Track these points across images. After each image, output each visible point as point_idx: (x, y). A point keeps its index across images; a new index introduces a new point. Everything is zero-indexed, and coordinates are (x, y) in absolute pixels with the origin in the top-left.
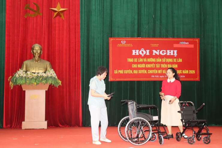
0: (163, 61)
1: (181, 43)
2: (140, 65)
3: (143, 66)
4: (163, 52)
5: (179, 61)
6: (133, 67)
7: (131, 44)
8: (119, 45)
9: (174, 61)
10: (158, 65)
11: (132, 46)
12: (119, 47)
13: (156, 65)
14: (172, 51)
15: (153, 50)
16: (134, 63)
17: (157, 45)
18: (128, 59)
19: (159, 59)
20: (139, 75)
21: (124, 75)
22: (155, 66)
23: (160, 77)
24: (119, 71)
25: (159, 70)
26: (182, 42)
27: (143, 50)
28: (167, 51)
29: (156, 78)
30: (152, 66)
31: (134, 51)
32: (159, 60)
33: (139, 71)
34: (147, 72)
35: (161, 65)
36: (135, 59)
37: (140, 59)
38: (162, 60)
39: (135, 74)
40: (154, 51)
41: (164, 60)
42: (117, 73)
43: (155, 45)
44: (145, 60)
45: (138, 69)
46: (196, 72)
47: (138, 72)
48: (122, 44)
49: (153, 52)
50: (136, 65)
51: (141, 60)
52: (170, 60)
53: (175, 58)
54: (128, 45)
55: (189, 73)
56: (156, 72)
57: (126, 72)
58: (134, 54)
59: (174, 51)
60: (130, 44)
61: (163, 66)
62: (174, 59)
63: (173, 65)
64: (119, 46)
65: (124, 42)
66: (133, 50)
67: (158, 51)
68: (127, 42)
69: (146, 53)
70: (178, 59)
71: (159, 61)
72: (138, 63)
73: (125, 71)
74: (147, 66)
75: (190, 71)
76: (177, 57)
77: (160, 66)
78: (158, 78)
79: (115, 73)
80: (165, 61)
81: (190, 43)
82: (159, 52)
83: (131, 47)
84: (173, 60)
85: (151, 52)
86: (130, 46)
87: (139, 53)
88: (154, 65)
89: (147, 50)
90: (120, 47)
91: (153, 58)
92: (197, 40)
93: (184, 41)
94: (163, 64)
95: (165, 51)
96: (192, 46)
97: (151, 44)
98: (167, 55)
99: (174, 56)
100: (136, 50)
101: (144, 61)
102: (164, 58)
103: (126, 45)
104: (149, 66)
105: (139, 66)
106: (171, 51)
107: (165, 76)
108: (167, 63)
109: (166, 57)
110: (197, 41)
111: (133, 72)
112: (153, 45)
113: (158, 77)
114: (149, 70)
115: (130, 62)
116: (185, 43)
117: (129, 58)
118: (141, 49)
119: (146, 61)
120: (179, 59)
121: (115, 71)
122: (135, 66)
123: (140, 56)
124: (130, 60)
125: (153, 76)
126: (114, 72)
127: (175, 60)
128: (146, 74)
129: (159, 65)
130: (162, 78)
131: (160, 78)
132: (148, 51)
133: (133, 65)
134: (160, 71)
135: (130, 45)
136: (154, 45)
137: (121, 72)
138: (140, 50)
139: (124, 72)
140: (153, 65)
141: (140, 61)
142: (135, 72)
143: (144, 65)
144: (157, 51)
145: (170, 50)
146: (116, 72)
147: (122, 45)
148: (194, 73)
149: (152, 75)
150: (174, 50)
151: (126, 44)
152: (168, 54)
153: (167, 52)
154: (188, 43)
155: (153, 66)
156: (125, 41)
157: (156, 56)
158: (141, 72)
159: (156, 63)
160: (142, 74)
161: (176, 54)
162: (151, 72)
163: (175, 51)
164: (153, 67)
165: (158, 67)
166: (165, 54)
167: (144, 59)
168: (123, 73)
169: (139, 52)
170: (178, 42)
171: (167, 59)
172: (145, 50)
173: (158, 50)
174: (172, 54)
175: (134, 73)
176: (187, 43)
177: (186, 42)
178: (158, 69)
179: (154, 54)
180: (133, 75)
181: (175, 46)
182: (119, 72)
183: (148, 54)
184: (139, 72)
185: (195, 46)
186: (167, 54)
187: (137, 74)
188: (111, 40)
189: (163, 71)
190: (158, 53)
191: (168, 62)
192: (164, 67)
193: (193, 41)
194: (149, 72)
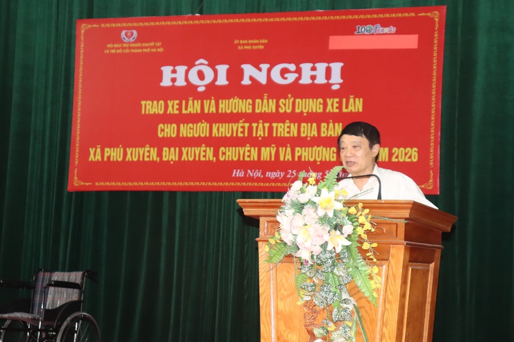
0: (281, 111)
1: (362, 29)
2: (190, 125)
3: (201, 129)
4: (284, 72)
5: (351, 108)
6: (160, 135)
7: (159, 44)
8: (113, 49)
9: (329, 108)
10: (261, 125)
11: (161, 50)
12: (110, 54)
13: (254, 125)
14: (321, 67)
15: (244, 66)
16: (167, 118)
17: (259, 44)
18: (143, 103)
19: (265, 101)
20: (182, 168)
21: (125, 168)
22: (250, 128)
23: (268, 174)
24: (106, 149)
25: (263, 149)
26: (368, 27)
27: (202, 65)
28: (302, 65)
29: (251, 179)
30: (238, 129)
31: (167, 70)
32: (267, 106)
33: (184, 150)
34: (216, 154)
35: (274, 125)
36: (170, 103)
37: (190, 102)
38: (278, 106)
39: (168, 162)
40: (248, 70)
41: (286, 106)
42: (99, 157)
43: (252, 44)
44: (210, 106)
45: (180, 142)
46: (423, 154)
47: (181, 154)
48: (122, 42)
49: (242, 71)
50: (174, 125)
51: (194, 107)
52: (314, 105)
53: (334, 94)
54: (146, 48)
55: (394, 160)
56: (250, 153)
57: (134, 154)
58: (166, 82)
59: (331, 65)
60: (152, 44)
61: (279, 130)
62: (329, 102)
63: (324, 125)
64: (113, 51)
65: (132, 34)
66: (163, 68)
67: (265, 67)
68: (144, 36)
69: (215, 79)
70: (344, 100)
71: (265, 109)
72: (180, 119)
73: (129, 151)
74: (215, 130)
75: (395, 149)
76: (345, 92)
77: (271, 129)
78: (258, 180)
79: (92, 157)
80: (289, 111)
81: (403, 28)
82: (269, 71)
83: (157, 53)
84: (325, 105)
85: (235, 75)
86: (154, 50)
87: (187, 79)
88: (247, 125)
89: (217, 67)
90: (116, 54)
91: (242, 97)
92: (436, 15)
93: (373, 22)
94: (284, 123)
95: (292, 67)
96: (410, 42)
97: (236, 42)
98: (301, 82)
99: (329, 85)
100: (177, 68)
101: (206, 111)
102: (285, 98)
103: (138, 48)
104: (223, 130)
105: (187, 131)
106: (317, 65)
107: (287, 173)
108: (297, 118)
109: (298, 90)
110: (432, 20)
111: (160, 154)
112: (244, 44)
113: (258, 174)
114: (222, 149)
115: (149, 115)
116: (380, 29)
117: (146, 100)
118: (197, 63)
119: (213, 109)
120: (351, 100)
121: (92, 151)
122: (168, 130)
123: (189, 91)
124: (151, 107)
125: (238, 173)
126: (89, 154)
127: (332, 105)
128: (209, 162)
129: (267, 125)
130: (276, 180)
131: (268, 180)
132: (223, 69)
133: (161, 126)
134: (267, 153)
135: (155, 47)
136: (248, 44)
137: (115, 154)
138: (191, 65)
139: (125, 154)
140: (240, 125)
141: (190, 110)
142: (170, 155)
143: (204, 125)
144: (260, 70)
145: (314, 60)
146: (95, 155)
147: (123, 48)
148: (415, 160)
149: (237, 169)
150: (329, 63)
151: (139, 45)
152: (305, 80)
153: (299, 71)
154: (393, 29)
155: (240, 130)
156: (135, 32)
157: (256, 91)
158: (190, 154)
159: (252, 118)
160: (197, 164)
161: (336, 79)
162: (230, 154)
163: (337, 67)
164: (240, 135)
165: (260, 133)
166: (291, 78)
167: (206, 103)
168: (120, 159)
169: (187, 72)
170: (348, 29)
171: (297, 100)
172: (212, 65)
173: (261, 66)
174: (321, 80)
175: (164, 159)
176: (386, 30)
177: (384, 25)
178: (259, 143)
179: (246, 81)
180: (161, 168)
181: (337, 42)
182: (106, 155)
183: (222, 81)
184: (184, 157)
185: (425, 42)
186: (299, 78)
187: (175, 162)
188: (84, 28)
189: (282, 150)
190: (262, 78)
191: (302, 113)
192: (287, 135)
193: (417, 17)
194: (224, 154)
